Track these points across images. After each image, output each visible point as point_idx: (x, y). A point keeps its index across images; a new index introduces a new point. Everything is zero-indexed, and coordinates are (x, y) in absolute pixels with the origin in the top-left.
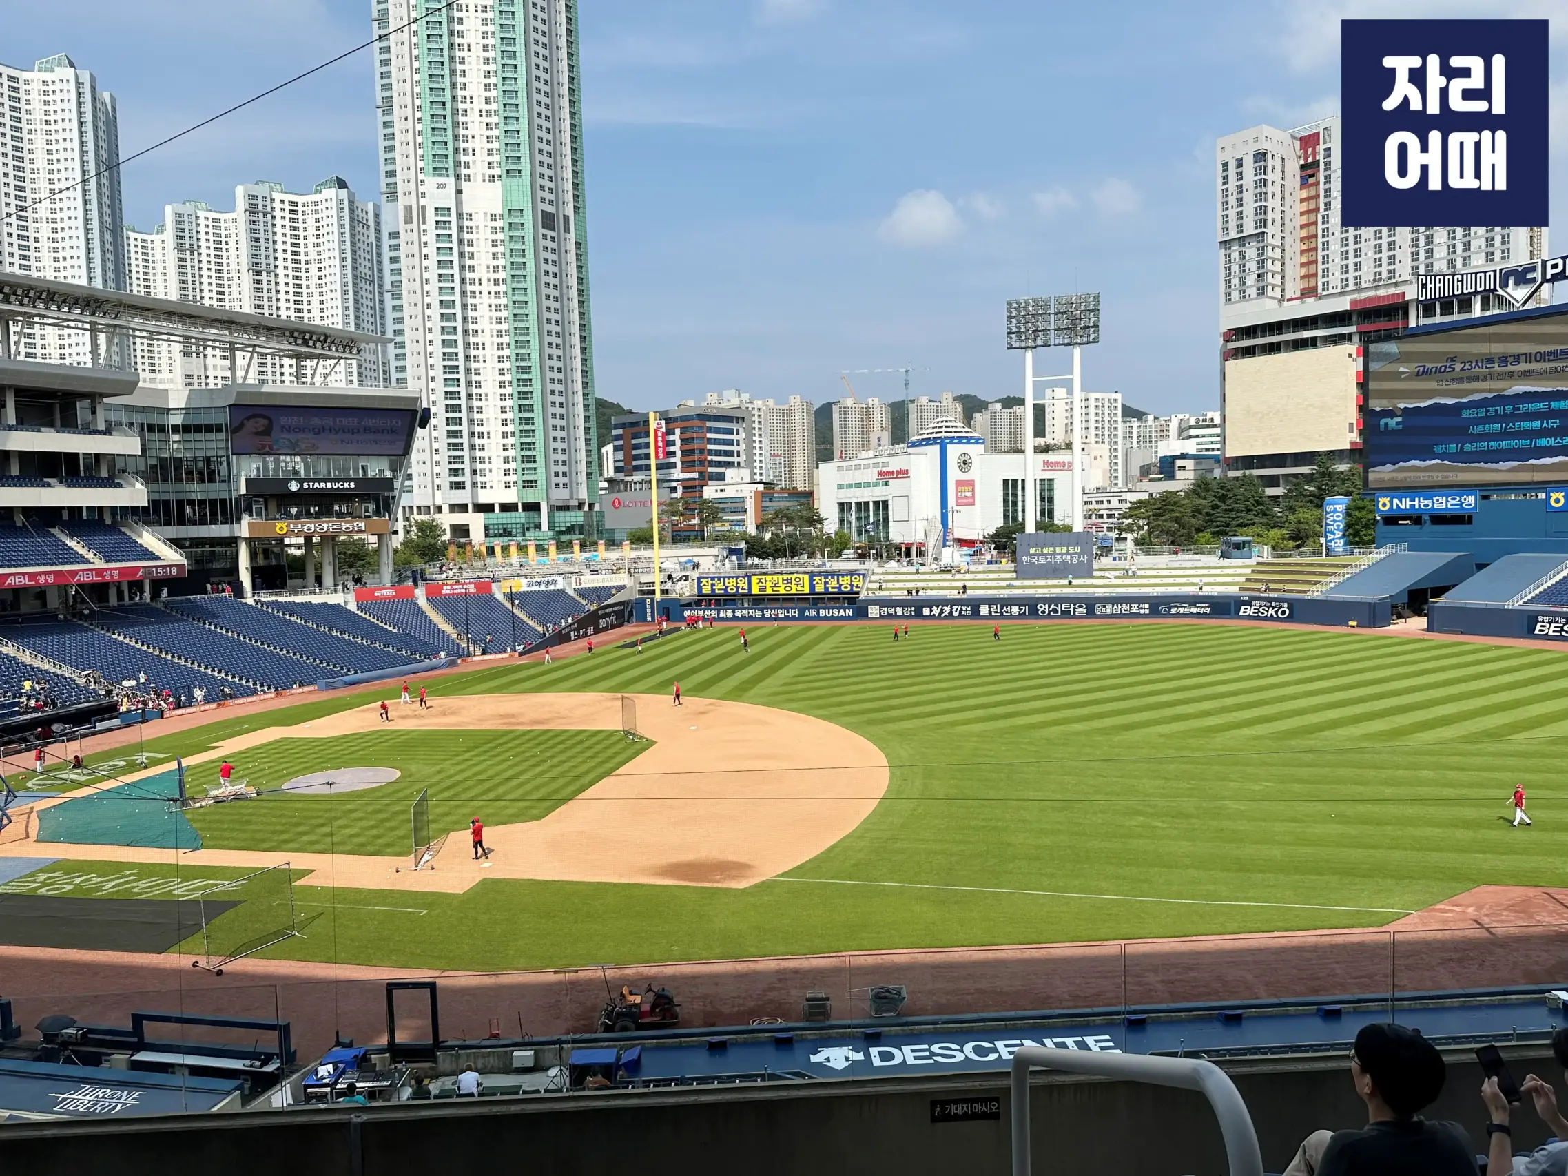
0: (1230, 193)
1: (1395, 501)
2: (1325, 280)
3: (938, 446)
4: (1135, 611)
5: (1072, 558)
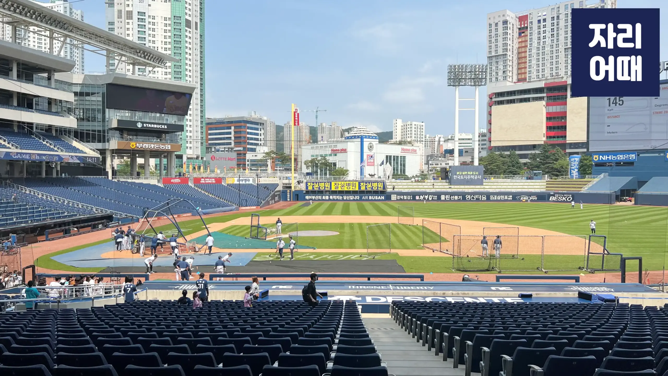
0: (492, 37)
1: (601, 156)
2: (530, 75)
3: (360, 139)
4: (506, 199)
5: (475, 176)
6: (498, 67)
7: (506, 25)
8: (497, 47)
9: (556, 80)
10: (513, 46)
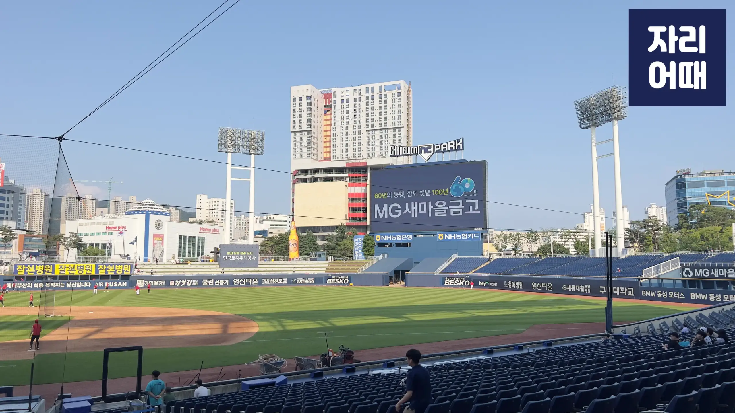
0: (296, 111)
1: (382, 237)
2: (334, 154)
3: (145, 214)
4: (280, 282)
5: (248, 257)
6: (302, 144)
7: (310, 101)
8: (301, 123)
9: (357, 161)
10: (317, 123)
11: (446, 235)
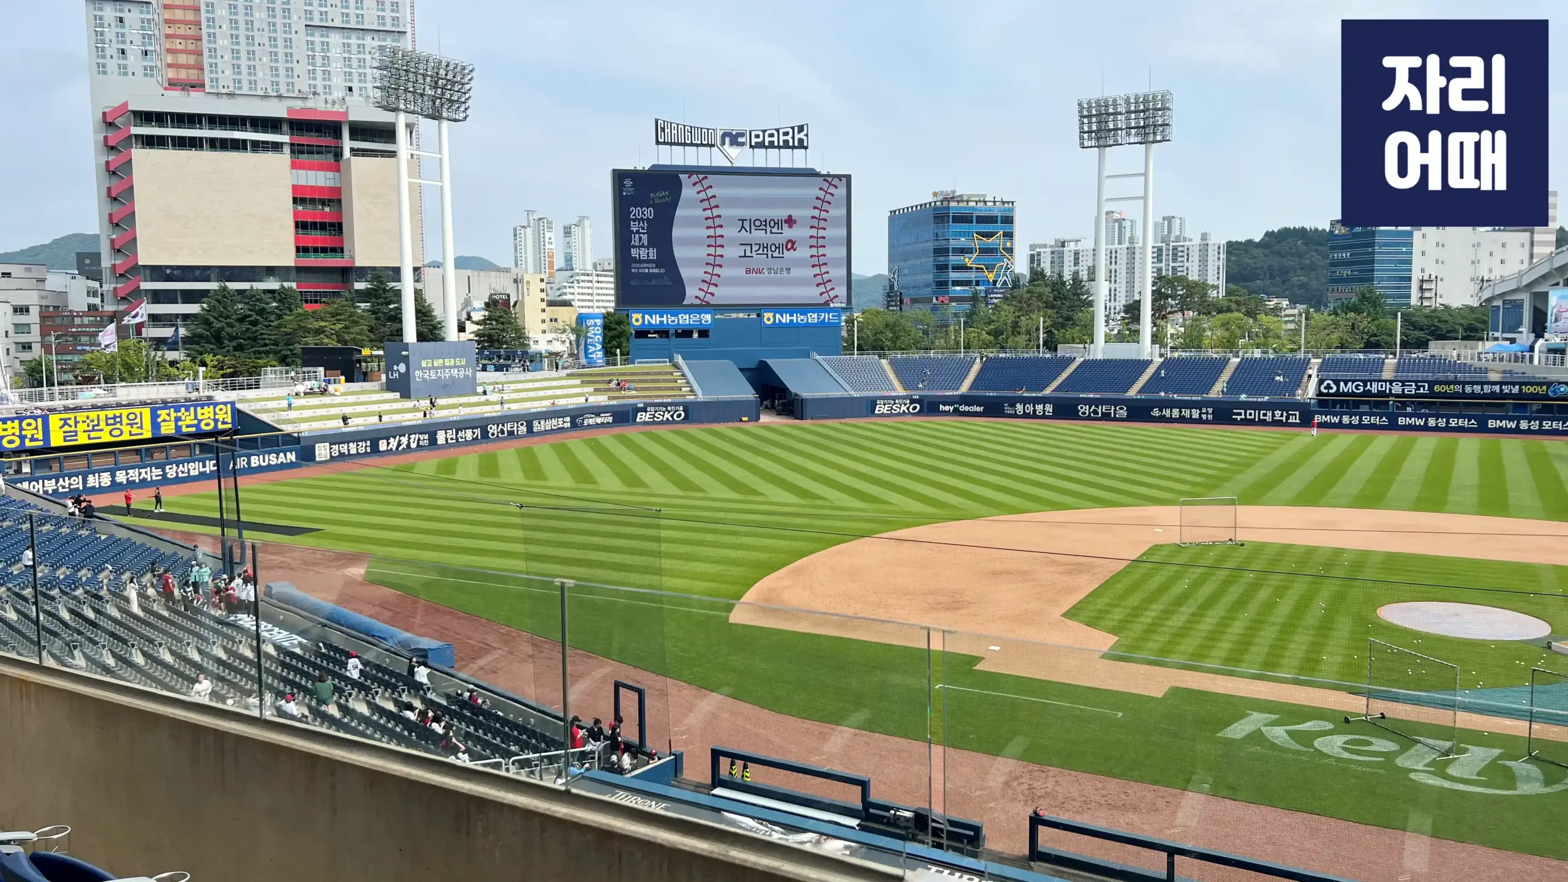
1: (647, 317)
2: (214, 75)
4: (561, 426)
5: (459, 371)
11: (778, 316)
